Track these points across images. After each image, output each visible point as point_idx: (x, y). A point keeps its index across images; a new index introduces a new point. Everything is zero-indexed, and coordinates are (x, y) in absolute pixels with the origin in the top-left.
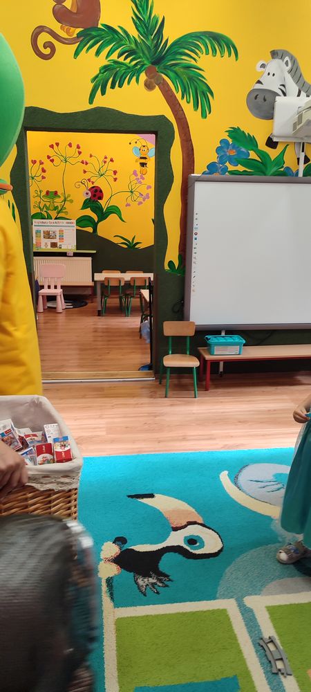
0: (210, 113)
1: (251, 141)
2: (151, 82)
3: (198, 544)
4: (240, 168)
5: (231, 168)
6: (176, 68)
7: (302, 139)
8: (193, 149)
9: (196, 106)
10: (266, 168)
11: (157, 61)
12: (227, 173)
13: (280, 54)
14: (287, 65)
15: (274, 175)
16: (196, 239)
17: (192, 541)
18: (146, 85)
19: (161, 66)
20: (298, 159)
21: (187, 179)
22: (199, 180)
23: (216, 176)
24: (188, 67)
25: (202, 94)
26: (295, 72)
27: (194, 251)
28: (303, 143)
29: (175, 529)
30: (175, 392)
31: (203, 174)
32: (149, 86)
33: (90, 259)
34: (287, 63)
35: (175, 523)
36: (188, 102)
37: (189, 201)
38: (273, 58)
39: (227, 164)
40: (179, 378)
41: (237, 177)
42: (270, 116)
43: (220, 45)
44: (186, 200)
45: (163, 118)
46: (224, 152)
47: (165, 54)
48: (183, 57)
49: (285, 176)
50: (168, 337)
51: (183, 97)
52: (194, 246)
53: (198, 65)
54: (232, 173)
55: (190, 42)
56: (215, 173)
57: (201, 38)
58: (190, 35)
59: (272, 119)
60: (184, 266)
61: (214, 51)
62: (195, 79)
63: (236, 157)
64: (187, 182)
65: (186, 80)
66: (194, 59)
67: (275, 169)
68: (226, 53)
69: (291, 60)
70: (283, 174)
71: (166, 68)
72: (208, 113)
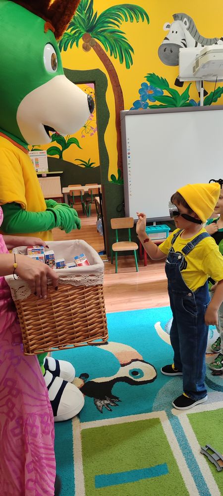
0: (132, 64)
1: (164, 83)
2: (87, 46)
3: (139, 375)
4: (158, 103)
5: (150, 103)
6: (105, 34)
7: (201, 78)
8: (122, 92)
9: (121, 60)
10: (176, 102)
11: (91, 29)
12: (148, 108)
13: (180, 17)
14: (186, 25)
15: (182, 106)
16: (129, 157)
17: (135, 373)
18: (84, 48)
19: (94, 32)
20: (199, 93)
21: (119, 114)
22: (128, 114)
23: (139, 110)
24: (114, 32)
25: (125, 51)
26: (192, 29)
27: (128, 166)
28: (202, 81)
29: (123, 365)
30: (123, 269)
31: (131, 109)
32: (86, 48)
33: (59, 177)
34: (185, 23)
35: (123, 361)
36: (116, 58)
37: (122, 130)
38: (175, 20)
39: (148, 101)
40: (125, 258)
41: (155, 110)
42: (176, 63)
43: (135, 13)
44: (120, 130)
45: (98, 71)
46: (145, 92)
47: (96, 23)
48: (109, 25)
49: (190, 106)
50: (115, 229)
51: (111, 55)
52: (128, 162)
53: (121, 30)
54: (151, 107)
55: (113, 13)
56: (139, 108)
57: (121, 10)
58: (113, 8)
59: (178, 65)
60: (123, 178)
61: (131, 18)
62: (119, 40)
63: (154, 95)
64: (120, 117)
65: (112, 42)
66: (118, 26)
67: (182, 102)
68: (141, 19)
69: (189, 20)
70: (189, 105)
71: (97, 34)
72: (130, 65)
